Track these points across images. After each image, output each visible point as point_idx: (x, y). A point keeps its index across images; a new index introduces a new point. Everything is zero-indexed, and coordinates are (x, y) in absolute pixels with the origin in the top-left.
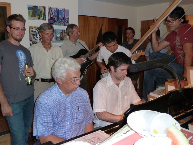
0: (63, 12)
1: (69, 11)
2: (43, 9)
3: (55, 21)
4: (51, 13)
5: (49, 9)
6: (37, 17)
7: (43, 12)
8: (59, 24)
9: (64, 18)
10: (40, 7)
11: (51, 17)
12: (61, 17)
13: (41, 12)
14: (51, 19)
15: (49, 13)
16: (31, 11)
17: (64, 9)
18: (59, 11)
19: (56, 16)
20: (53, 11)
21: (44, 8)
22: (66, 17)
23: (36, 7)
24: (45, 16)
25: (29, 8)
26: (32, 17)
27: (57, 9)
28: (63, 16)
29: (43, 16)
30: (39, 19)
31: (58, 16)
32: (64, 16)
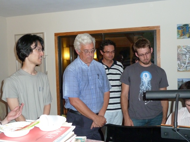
6: (187, 36)
23: (186, 25)
25: (179, 28)
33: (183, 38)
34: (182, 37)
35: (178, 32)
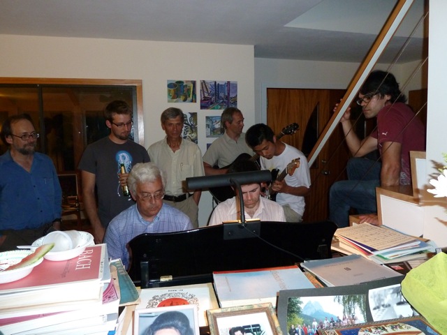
0: (226, 88)
1: (236, 85)
2: (192, 85)
3: (212, 103)
4: (205, 90)
5: (202, 83)
6: (182, 98)
7: (192, 91)
8: (219, 107)
9: (227, 97)
10: (187, 81)
11: (204, 97)
12: (222, 95)
13: (189, 90)
14: (204, 100)
15: (202, 90)
16: (172, 89)
17: (229, 82)
18: (218, 86)
19: (213, 95)
20: (209, 86)
21: (194, 83)
22: (232, 95)
23: (180, 82)
24: (196, 95)
25: (170, 86)
26: (173, 98)
27: (215, 82)
28: (227, 94)
29: (191, 96)
30: (185, 100)
31: (217, 94)
32: (229, 94)
33: (175, 102)
34: (175, 100)
35: (169, 91)
